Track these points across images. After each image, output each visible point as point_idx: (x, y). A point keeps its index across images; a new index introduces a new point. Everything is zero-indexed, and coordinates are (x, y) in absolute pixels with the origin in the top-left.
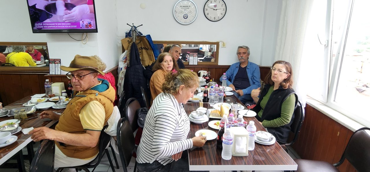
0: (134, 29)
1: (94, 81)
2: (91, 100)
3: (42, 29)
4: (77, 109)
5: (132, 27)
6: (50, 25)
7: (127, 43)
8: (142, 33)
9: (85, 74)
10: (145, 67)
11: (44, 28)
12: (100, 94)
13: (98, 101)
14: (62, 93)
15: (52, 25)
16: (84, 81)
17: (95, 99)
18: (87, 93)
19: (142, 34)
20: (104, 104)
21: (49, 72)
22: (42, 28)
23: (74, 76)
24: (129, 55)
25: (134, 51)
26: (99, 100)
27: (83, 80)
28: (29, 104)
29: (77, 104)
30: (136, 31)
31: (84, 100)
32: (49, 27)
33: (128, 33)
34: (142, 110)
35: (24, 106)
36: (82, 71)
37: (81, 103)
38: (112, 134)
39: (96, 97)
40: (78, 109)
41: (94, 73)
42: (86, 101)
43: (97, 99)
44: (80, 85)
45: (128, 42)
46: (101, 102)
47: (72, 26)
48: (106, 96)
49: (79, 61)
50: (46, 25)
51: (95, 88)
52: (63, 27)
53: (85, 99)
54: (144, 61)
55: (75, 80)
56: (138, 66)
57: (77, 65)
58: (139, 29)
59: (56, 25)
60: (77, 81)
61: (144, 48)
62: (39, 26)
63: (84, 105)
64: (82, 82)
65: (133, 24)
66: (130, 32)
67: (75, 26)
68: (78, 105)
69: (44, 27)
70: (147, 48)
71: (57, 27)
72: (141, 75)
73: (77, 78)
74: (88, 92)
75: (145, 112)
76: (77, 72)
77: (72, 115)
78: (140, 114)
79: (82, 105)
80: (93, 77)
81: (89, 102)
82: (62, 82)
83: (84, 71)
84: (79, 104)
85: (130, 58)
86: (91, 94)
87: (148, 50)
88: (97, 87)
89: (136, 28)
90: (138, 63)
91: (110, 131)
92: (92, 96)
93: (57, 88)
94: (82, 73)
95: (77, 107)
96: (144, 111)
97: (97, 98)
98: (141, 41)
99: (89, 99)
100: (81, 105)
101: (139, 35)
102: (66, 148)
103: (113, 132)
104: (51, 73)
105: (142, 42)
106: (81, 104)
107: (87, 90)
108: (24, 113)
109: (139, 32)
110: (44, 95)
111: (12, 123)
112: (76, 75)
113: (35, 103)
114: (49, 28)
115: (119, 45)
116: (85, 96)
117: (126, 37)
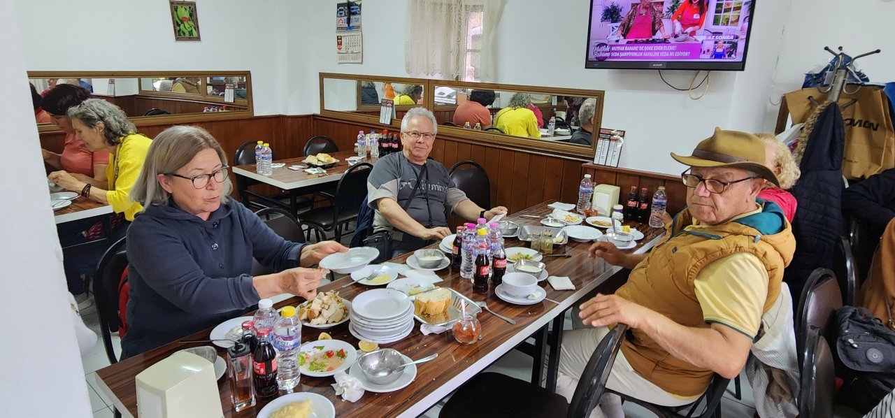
0: (842, 62)
1: (748, 200)
2: (739, 249)
3: (607, 60)
4: (691, 266)
5: (837, 57)
6: (628, 51)
7: (806, 104)
8: (868, 75)
9: (735, 180)
10: (849, 181)
11: (610, 57)
12: (765, 241)
13: (758, 258)
14: (613, 210)
15: (631, 51)
16: (728, 197)
17: (751, 251)
18: (724, 230)
19: (867, 80)
20: (772, 270)
21: (593, 159)
22: (606, 58)
23: (704, 181)
24: (807, 139)
25: (830, 129)
26: (761, 256)
27: (726, 194)
28: (550, 221)
29: (694, 253)
30: (847, 70)
31: (719, 247)
32: (622, 55)
33: (816, 75)
34: (854, 314)
35: (543, 225)
36: (729, 171)
37: (706, 252)
38: (770, 360)
39: (755, 245)
40: (693, 266)
41: (756, 180)
42: (722, 249)
43: (755, 252)
44: (714, 207)
45: (808, 101)
46: (766, 262)
47: (678, 54)
48: (778, 247)
49: (724, 145)
50: (617, 51)
51: (749, 221)
52: (657, 54)
53: (722, 244)
54: (852, 161)
55: (705, 191)
56: (829, 175)
57: (719, 154)
58: (860, 65)
59: (641, 51)
60: (708, 194)
61: (860, 121)
62: (603, 52)
63: (712, 260)
64: (720, 200)
65: (840, 48)
66: (823, 73)
67: (686, 54)
68: (697, 257)
69: (613, 54)
70: (872, 124)
71: (641, 54)
72: (836, 201)
73: (710, 187)
74: (729, 228)
75: (865, 323)
76: (716, 170)
77: (675, 279)
78: (847, 323)
79: (707, 259)
80: (750, 190)
81: (731, 254)
82: (615, 185)
83: (735, 172)
84: (701, 255)
85: (807, 148)
86: (736, 234)
87: (875, 129)
88: (754, 218)
89: (849, 60)
90: (833, 166)
91: (766, 350)
92: (744, 242)
93: (605, 197)
94: (727, 174)
95: (694, 261)
96: (861, 318)
97: (758, 249)
98: (855, 101)
99: (732, 245)
100: (705, 259)
101: (857, 81)
102: (638, 351)
103: (773, 356)
104: (596, 162)
105: (857, 103)
106: (706, 256)
107: (725, 222)
108: (548, 241)
109: (859, 74)
110: (573, 206)
111: (528, 255)
112: (709, 177)
113: (562, 223)
114: (622, 57)
115: (770, 106)
116: (719, 238)
117: (806, 85)
